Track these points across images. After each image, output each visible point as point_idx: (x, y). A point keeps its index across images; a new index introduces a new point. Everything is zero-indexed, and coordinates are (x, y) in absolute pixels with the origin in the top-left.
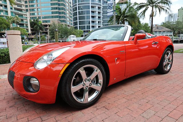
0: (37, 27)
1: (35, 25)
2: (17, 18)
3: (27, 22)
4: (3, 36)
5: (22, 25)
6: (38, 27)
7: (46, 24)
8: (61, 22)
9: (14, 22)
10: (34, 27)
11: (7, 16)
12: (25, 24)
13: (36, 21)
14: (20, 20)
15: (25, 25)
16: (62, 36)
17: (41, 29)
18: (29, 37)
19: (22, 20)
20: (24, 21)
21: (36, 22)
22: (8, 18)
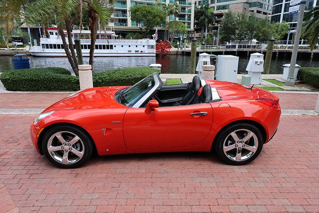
0: (204, 19)
1: (202, 15)
2: (177, 6)
3: (190, 11)
4: (153, 36)
5: (182, 17)
6: (206, 20)
7: (222, 11)
8: (250, 7)
9: (171, 13)
10: (200, 19)
11: (164, 4)
12: (188, 14)
13: (205, 7)
14: (180, 9)
15: (186, 17)
16: (241, 35)
17: (210, 21)
18: (190, 36)
19: (183, 9)
20: (186, 10)
21: (204, 9)
22: (165, 8)
